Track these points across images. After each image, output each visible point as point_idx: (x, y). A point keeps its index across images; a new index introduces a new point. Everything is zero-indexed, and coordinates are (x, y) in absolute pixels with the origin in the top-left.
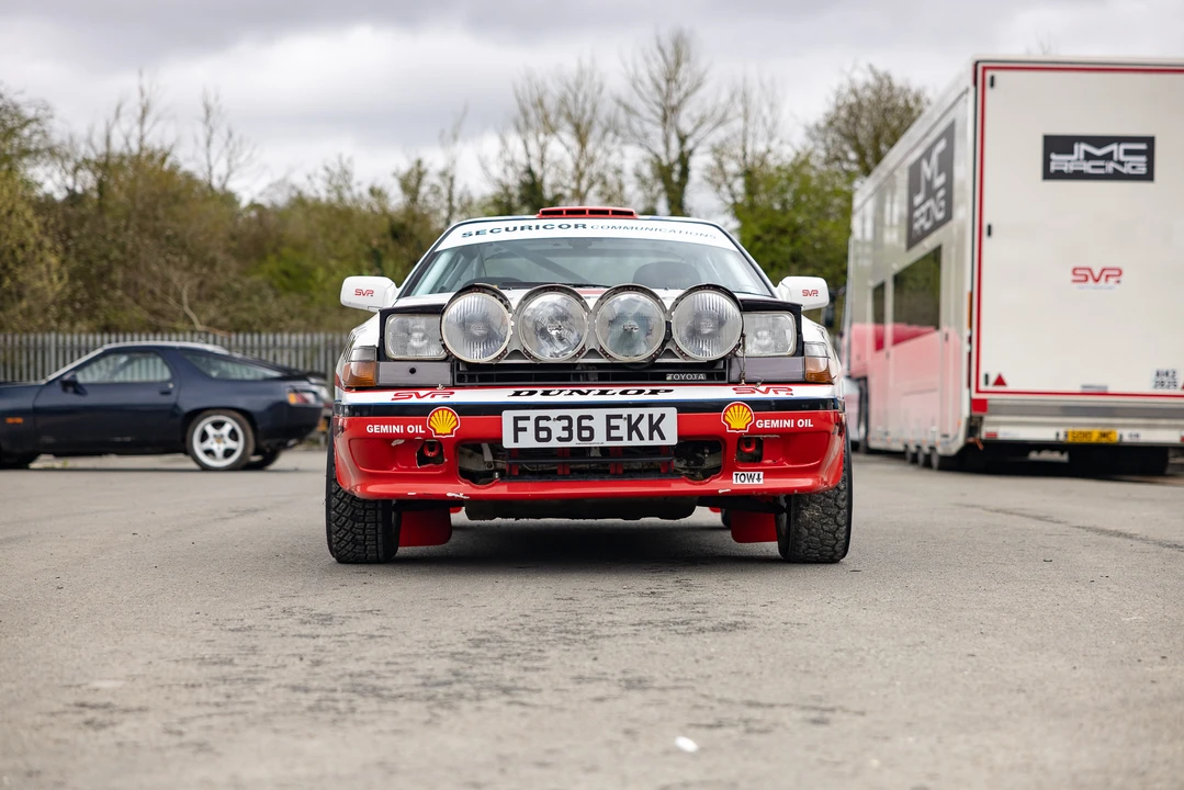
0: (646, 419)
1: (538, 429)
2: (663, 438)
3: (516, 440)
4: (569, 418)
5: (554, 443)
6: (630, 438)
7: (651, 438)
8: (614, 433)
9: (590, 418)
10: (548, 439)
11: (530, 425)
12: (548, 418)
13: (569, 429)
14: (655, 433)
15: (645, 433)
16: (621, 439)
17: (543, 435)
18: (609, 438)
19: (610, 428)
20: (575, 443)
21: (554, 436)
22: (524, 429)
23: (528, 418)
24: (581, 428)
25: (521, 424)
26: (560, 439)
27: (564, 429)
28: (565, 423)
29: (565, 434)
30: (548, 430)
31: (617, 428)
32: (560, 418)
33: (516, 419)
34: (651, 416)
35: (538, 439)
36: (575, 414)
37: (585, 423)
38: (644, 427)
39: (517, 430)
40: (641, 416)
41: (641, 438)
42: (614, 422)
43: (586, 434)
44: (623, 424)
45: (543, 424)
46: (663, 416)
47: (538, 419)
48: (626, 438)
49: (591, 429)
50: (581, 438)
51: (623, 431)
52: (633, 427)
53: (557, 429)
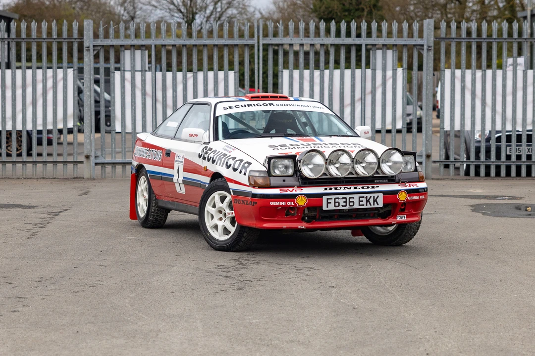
0: (372, 197)
1: (335, 202)
2: (378, 204)
3: (327, 207)
4: (346, 198)
5: (341, 208)
6: (367, 205)
7: (374, 205)
8: (361, 203)
9: (353, 198)
10: (339, 206)
11: (332, 201)
12: (338, 198)
13: (345, 202)
14: (375, 203)
15: (372, 203)
16: (363, 205)
17: (337, 204)
18: (360, 205)
19: (360, 201)
20: (348, 207)
21: (341, 205)
22: (330, 203)
23: (332, 199)
24: (350, 202)
25: (329, 201)
26: (343, 206)
27: (344, 202)
28: (345, 200)
29: (345, 204)
30: (339, 203)
31: (362, 201)
32: (343, 198)
33: (328, 199)
34: (374, 197)
35: (335, 206)
36: (348, 196)
37: (351, 200)
38: (371, 201)
39: (328, 203)
40: (371, 197)
41: (371, 205)
42: (361, 199)
43: (351, 204)
44: (364, 200)
45: (337, 200)
46: (378, 196)
47: (335, 199)
48: (365, 205)
49: (353, 202)
50: (350, 205)
51: (364, 203)
52: (368, 201)
53: (342, 202)
